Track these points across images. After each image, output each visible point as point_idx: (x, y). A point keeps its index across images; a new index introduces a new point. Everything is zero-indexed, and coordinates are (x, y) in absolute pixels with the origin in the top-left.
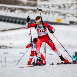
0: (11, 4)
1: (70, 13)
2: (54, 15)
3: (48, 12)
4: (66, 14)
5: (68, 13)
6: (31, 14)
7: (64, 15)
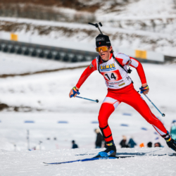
0: (42, 18)
1: (166, 39)
2: (131, 42)
3: (119, 35)
4: (158, 40)
5: (162, 39)
6: (82, 39)
7: (153, 42)
